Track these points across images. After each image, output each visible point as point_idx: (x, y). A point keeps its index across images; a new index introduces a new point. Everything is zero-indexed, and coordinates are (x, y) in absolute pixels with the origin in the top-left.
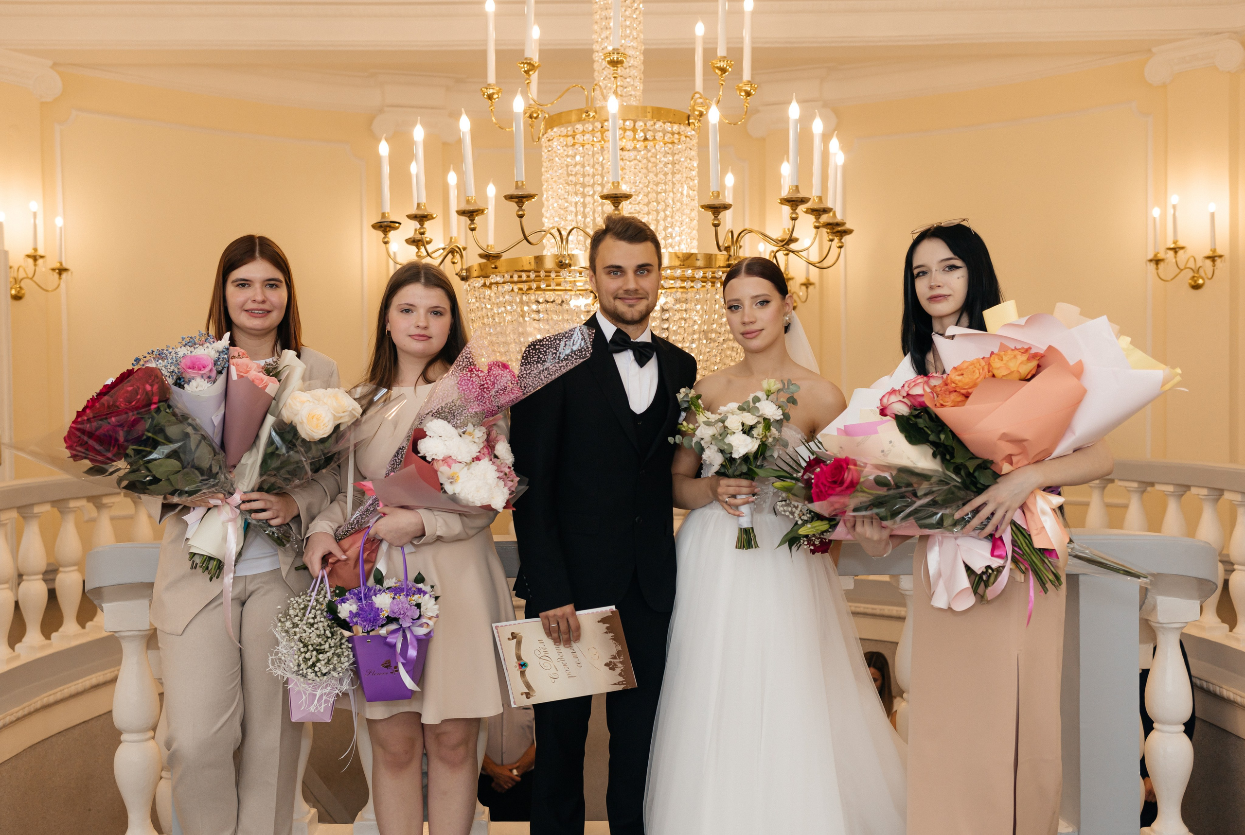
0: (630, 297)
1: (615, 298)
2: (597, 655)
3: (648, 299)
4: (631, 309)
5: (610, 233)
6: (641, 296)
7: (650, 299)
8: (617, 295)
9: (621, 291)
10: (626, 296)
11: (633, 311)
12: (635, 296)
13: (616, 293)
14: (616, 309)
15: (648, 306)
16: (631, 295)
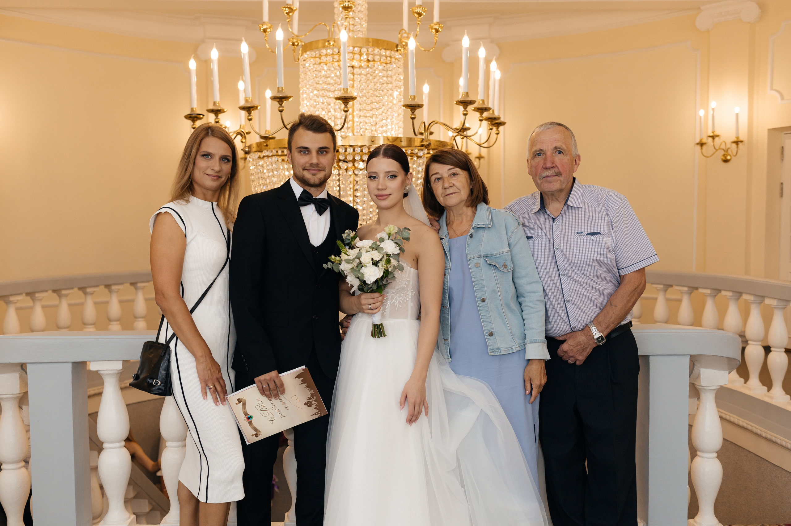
0: (313, 169)
1: (304, 169)
2: (298, 399)
3: (325, 171)
4: (314, 176)
5: (301, 125)
6: (320, 169)
7: (327, 171)
8: (305, 167)
9: (308, 165)
10: (311, 168)
11: (315, 178)
12: (317, 169)
13: (304, 166)
14: (303, 176)
15: (325, 176)
16: (314, 168)
